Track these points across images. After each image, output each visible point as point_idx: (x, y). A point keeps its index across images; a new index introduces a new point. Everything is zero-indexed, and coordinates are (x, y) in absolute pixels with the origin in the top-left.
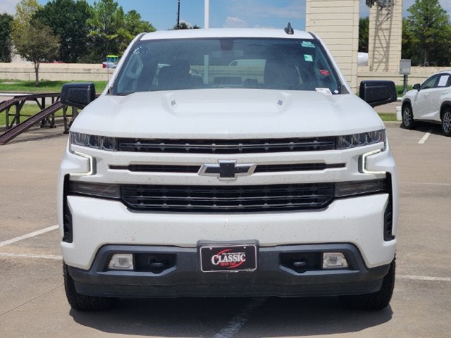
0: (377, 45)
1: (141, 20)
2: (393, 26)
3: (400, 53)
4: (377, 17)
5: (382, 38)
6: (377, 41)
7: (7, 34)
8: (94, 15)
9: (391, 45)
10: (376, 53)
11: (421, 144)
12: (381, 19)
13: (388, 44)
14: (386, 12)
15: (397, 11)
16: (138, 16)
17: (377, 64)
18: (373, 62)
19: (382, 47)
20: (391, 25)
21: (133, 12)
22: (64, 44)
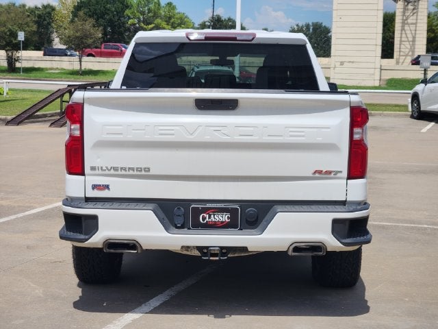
0: (403, 39)
1: (177, 11)
2: (419, 21)
3: (425, 47)
4: (404, 12)
5: (408, 32)
6: (404, 35)
7: (49, 24)
8: (132, 6)
9: (417, 39)
10: (402, 46)
11: (423, 133)
12: (407, 14)
13: (414, 38)
14: (412, 7)
15: (423, 7)
16: (174, 8)
17: (404, 58)
18: (400, 55)
19: (409, 41)
20: (417, 19)
21: (170, 4)
22: (105, 34)
